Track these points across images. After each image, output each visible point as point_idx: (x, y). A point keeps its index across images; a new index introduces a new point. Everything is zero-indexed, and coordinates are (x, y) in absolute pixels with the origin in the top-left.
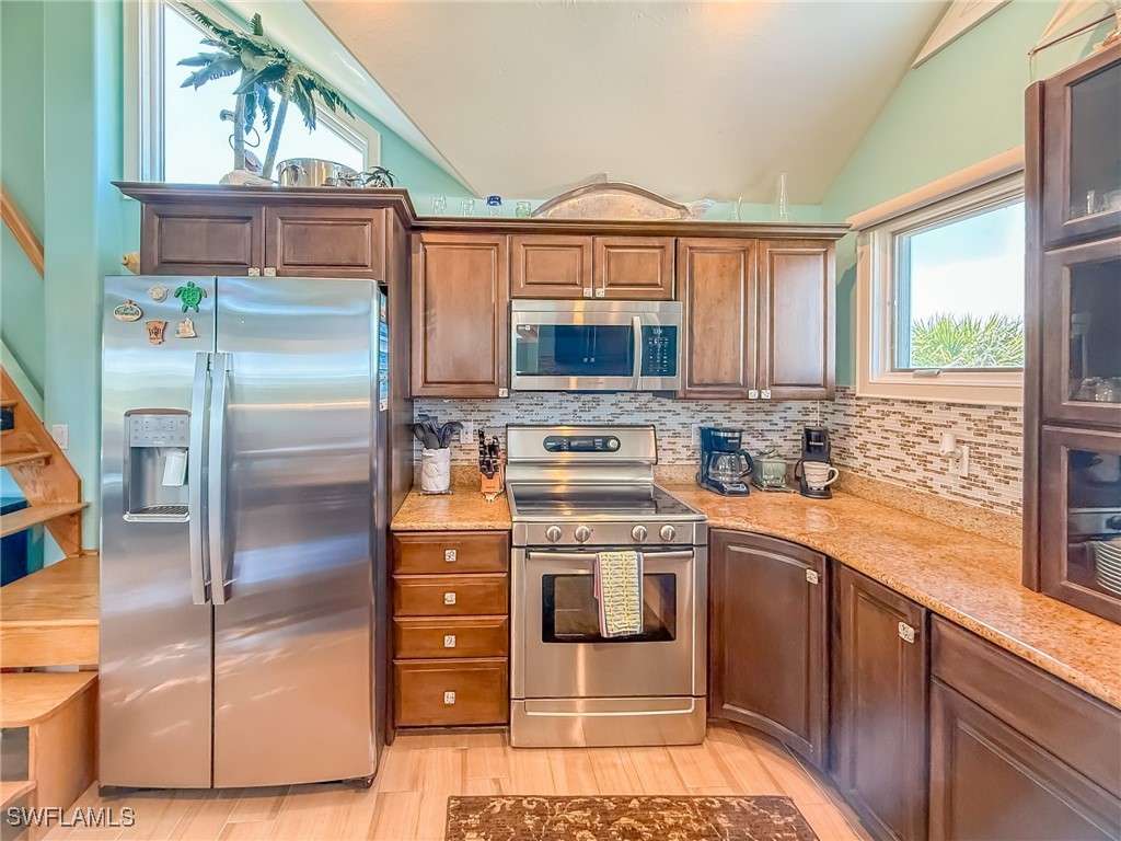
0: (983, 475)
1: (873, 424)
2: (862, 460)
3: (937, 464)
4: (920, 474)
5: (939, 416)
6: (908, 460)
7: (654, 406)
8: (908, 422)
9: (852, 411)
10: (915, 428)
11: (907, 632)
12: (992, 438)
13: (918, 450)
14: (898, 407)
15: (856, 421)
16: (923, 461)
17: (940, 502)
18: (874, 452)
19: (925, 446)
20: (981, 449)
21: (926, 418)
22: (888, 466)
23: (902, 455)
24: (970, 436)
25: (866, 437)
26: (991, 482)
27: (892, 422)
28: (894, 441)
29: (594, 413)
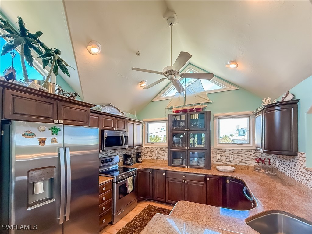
0: (160, 156)
1: (146, 151)
2: (144, 156)
3: (155, 155)
4: (152, 157)
5: (155, 149)
6: (151, 155)
7: (117, 151)
8: (151, 150)
9: (142, 149)
10: (152, 151)
11: (164, 174)
12: (161, 151)
13: (152, 154)
14: (149, 148)
15: (143, 150)
16: (153, 155)
17: (155, 160)
18: (146, 155)
19: (153, 153)
20: (160, 153)
21: (153, 149)
22: (148, 157)
23: (150, 155)
24: (158, 151)
25: (145, 153)
26: (161, 156)
27: (148, 150)
28: (149, 153)
29: (107, 154)
